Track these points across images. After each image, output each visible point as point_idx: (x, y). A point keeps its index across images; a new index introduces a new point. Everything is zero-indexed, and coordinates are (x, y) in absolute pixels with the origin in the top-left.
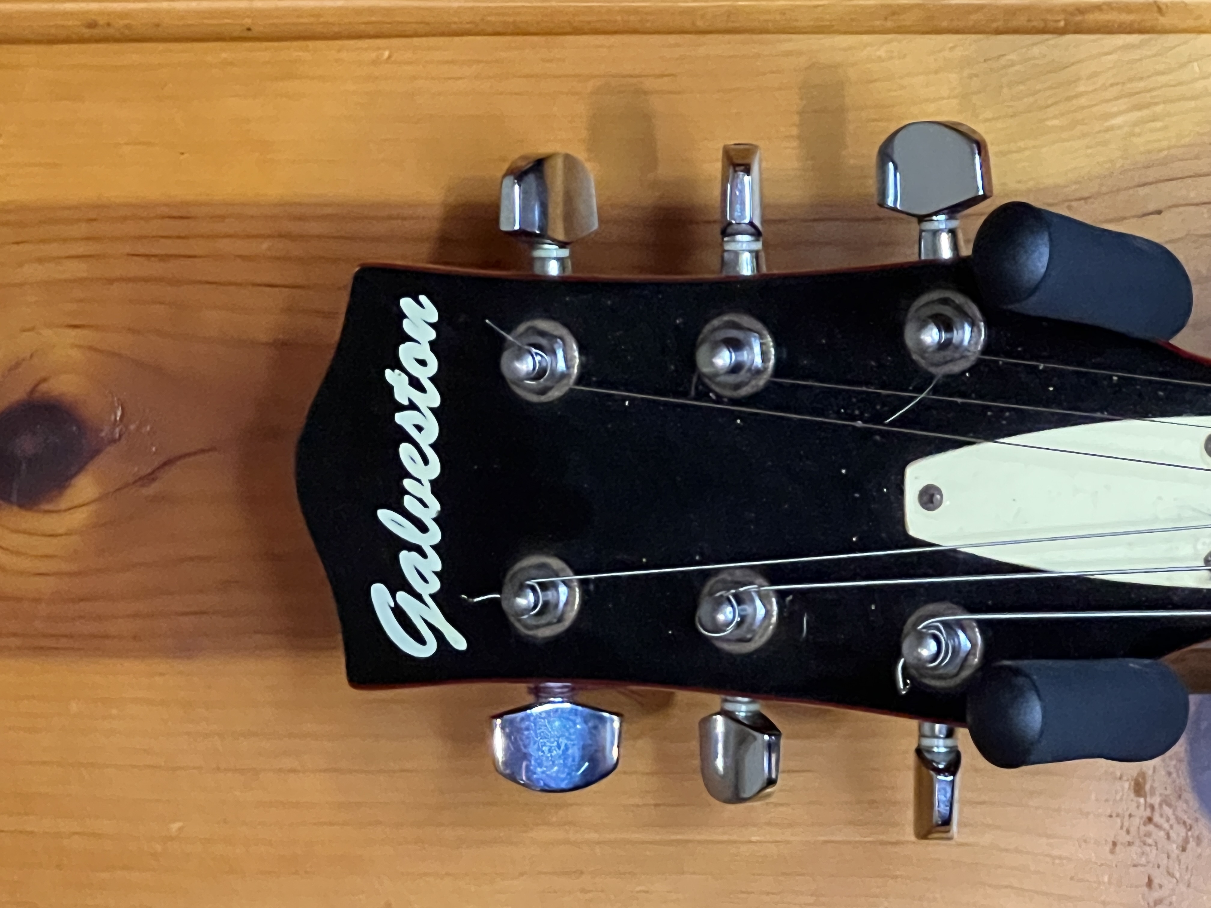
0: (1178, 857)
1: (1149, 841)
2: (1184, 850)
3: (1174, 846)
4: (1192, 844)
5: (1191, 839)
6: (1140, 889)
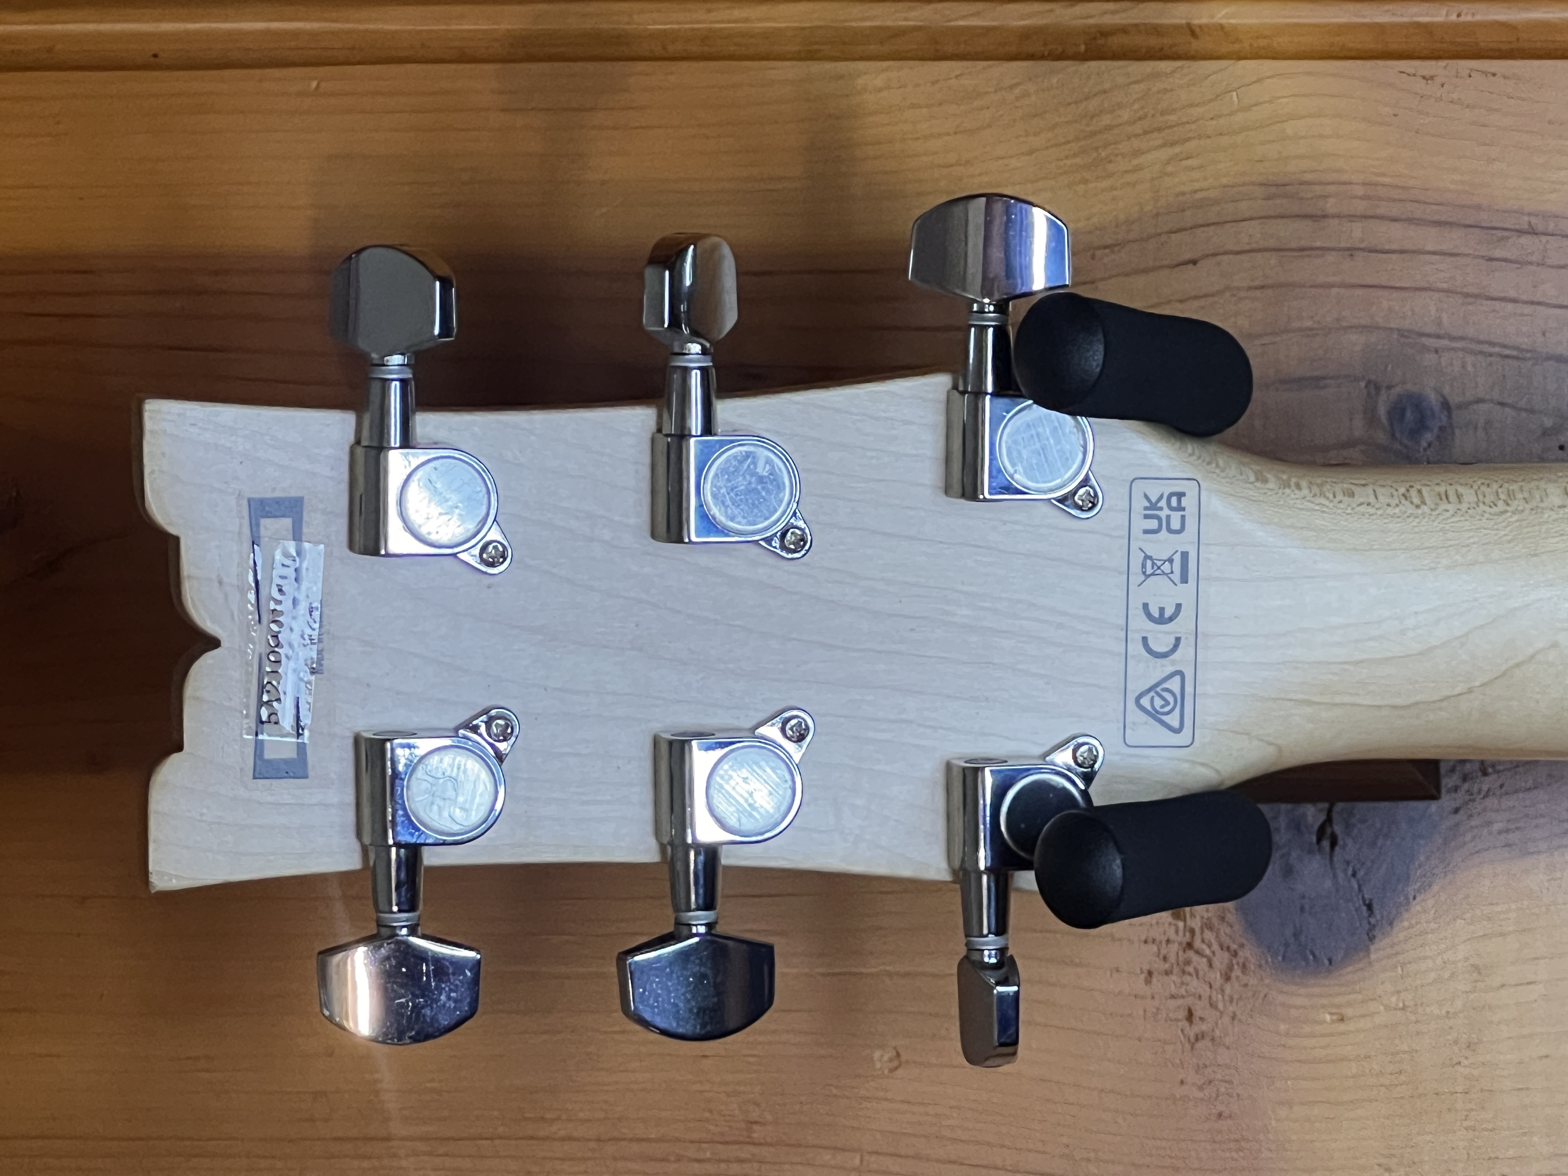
0: (1222, 986)
1: (1190, 969)
3: (1217, 974)
6: (1180, 1024)
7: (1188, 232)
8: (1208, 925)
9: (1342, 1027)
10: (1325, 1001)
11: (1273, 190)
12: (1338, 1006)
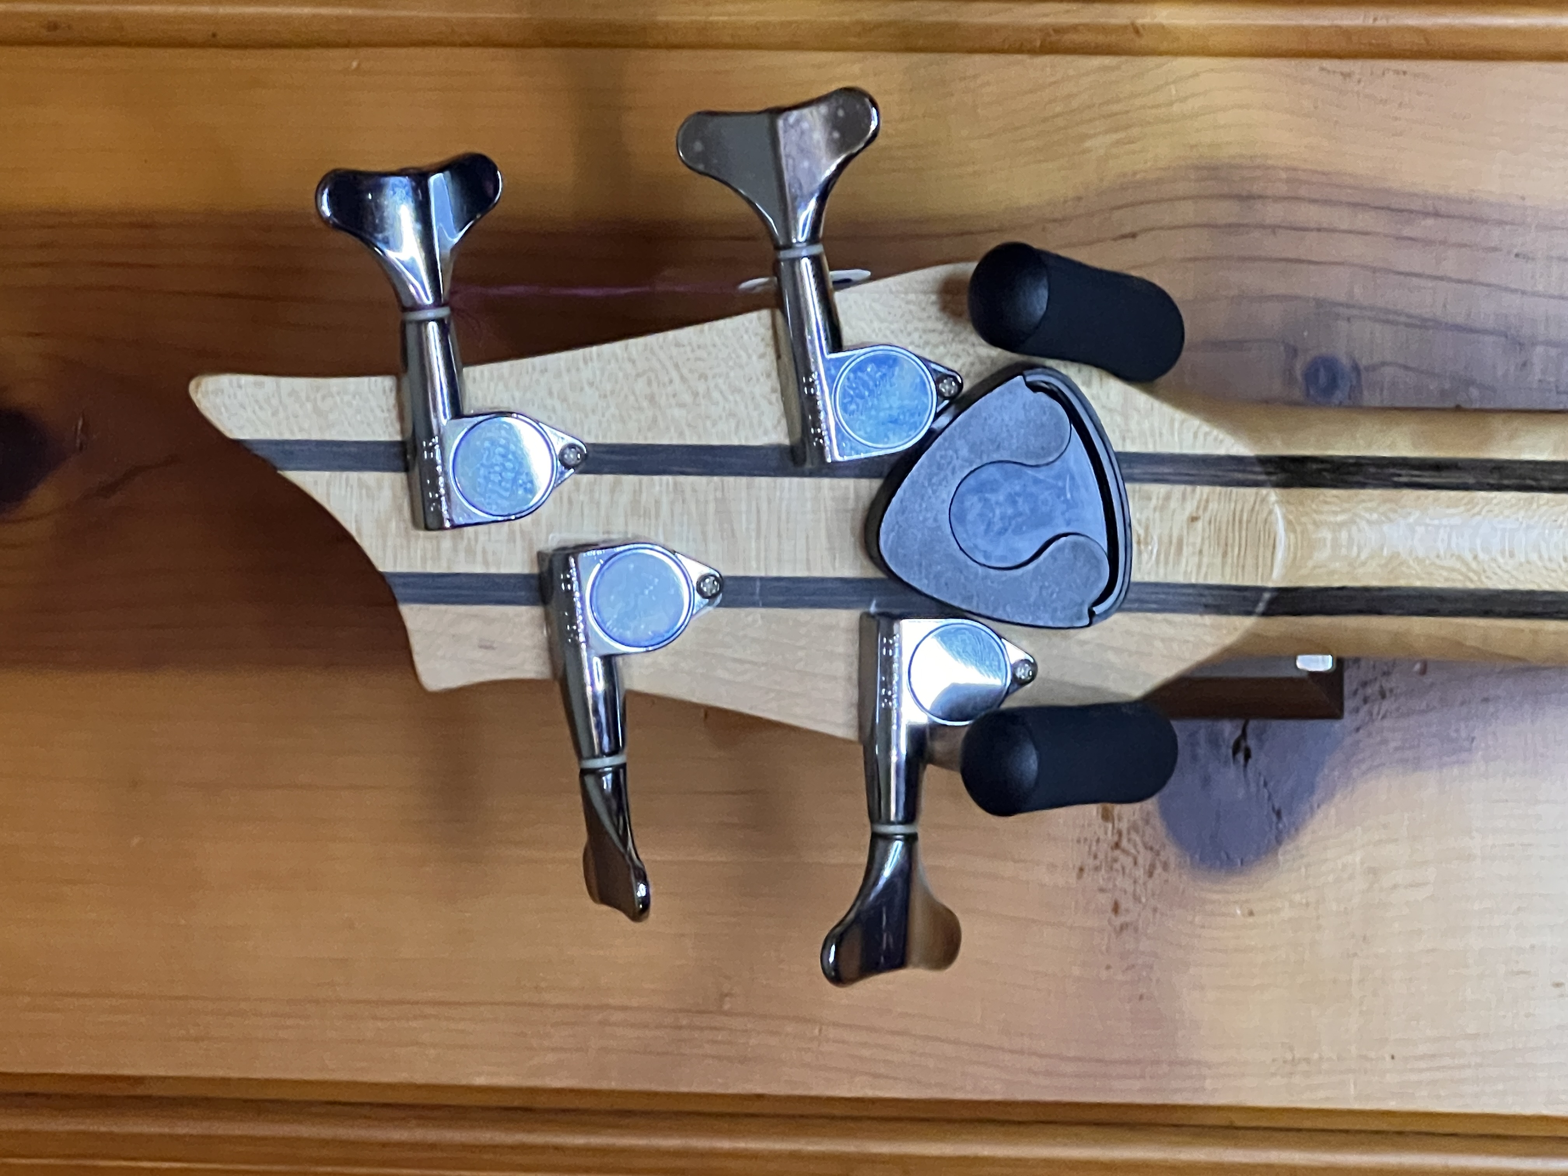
1: (1117, 866)
2: (1150, 874)
3: (1142, 871)
4: (1159, 870)
5: (1158, 865)
6: (1107, 914)
7: (1128, 209)
9: (1251, 920)
10: (1236, 897)
11: (1206, 173)
12: (1249, 901)
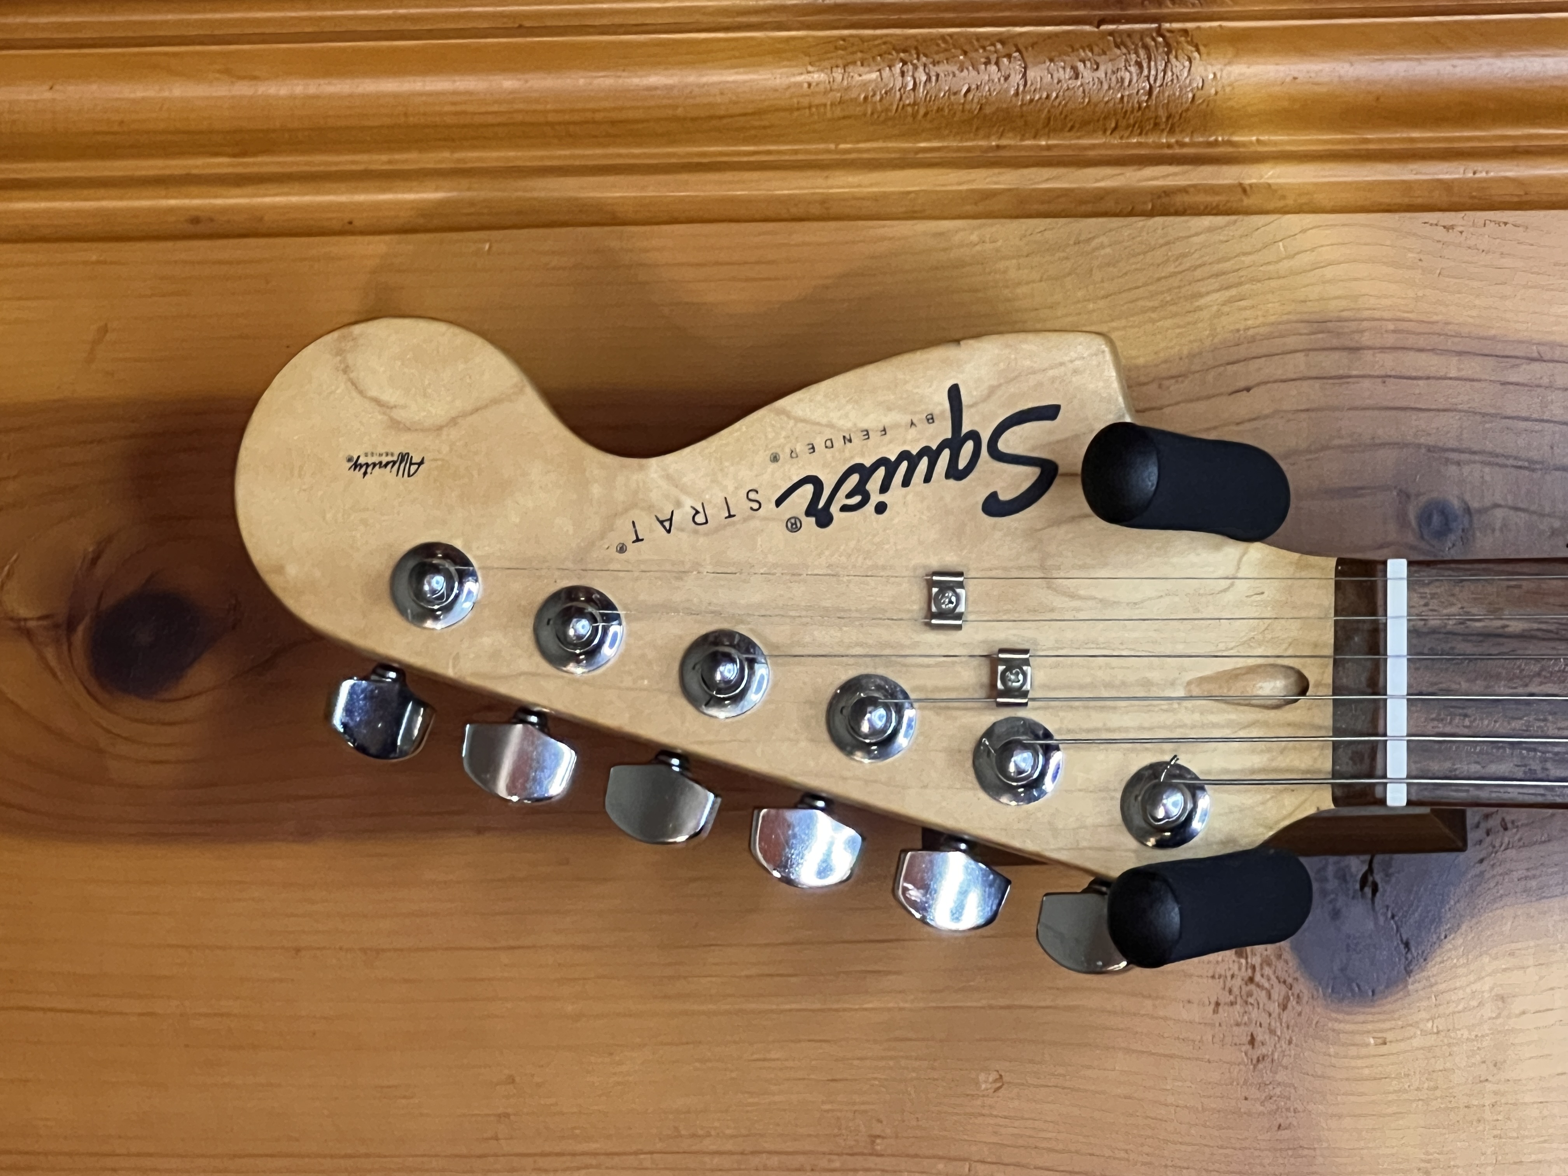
0: (1279, 1015)
1: (1251, 1000)
3: (1275, 1005)
4: (1293, 1002)
5: (1292, 998)
6: (1244, 1048)
7: (1242, 364)
8: (1267, 962)
9: (1384, 1049)
10: (1370, 1027)
11: (1315, 325)
12: (1381, 1031)
